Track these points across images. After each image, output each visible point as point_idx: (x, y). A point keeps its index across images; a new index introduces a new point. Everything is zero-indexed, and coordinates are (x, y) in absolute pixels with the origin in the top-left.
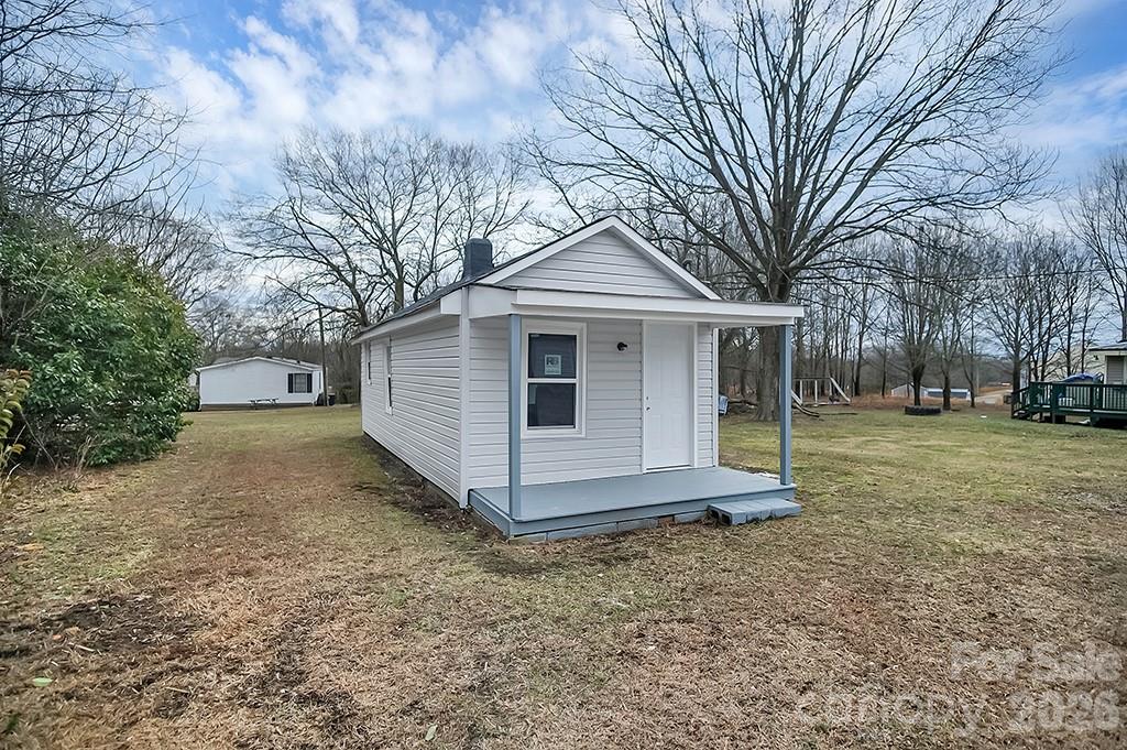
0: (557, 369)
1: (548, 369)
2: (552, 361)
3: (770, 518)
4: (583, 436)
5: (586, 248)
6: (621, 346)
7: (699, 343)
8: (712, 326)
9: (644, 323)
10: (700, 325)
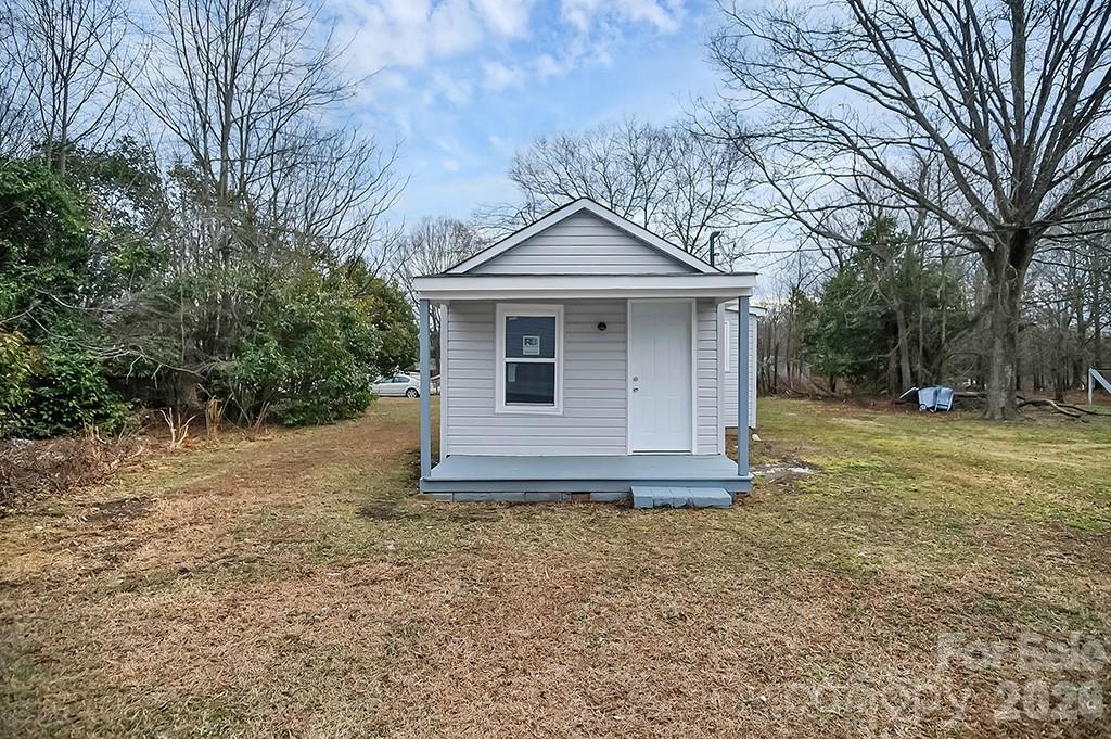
0: (536, 349)
1: (526, 349)
2: (530, 342)
3: (686, 506)
4: (561, 413)
5: (557, 232)
6: (602, 326)
7: (699, 321)
8: (717, 300)
9: (629, 302)
10: (700, 301)
